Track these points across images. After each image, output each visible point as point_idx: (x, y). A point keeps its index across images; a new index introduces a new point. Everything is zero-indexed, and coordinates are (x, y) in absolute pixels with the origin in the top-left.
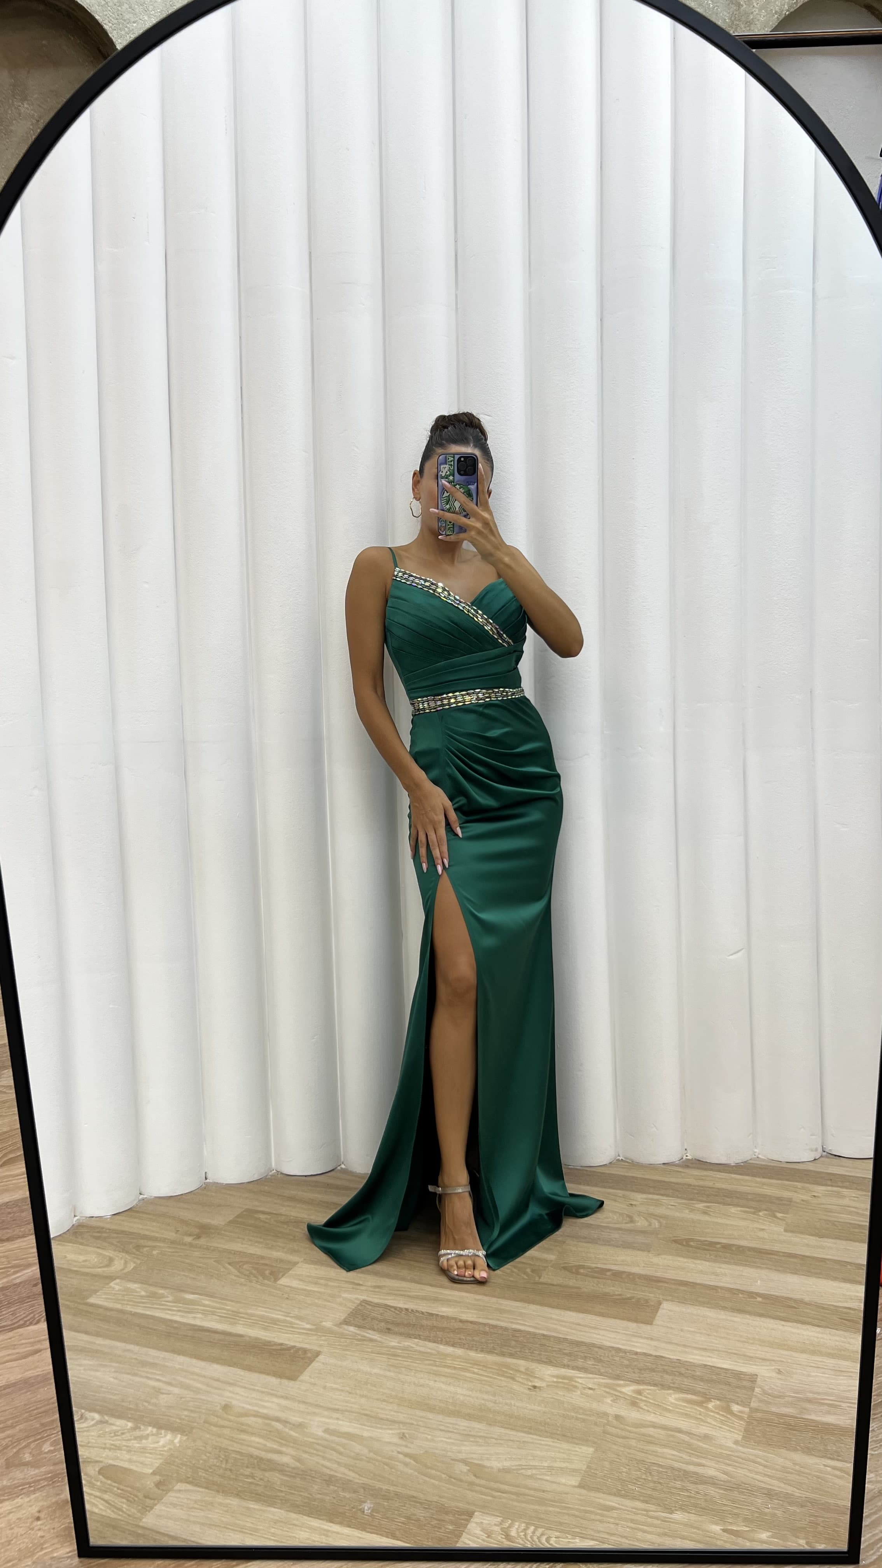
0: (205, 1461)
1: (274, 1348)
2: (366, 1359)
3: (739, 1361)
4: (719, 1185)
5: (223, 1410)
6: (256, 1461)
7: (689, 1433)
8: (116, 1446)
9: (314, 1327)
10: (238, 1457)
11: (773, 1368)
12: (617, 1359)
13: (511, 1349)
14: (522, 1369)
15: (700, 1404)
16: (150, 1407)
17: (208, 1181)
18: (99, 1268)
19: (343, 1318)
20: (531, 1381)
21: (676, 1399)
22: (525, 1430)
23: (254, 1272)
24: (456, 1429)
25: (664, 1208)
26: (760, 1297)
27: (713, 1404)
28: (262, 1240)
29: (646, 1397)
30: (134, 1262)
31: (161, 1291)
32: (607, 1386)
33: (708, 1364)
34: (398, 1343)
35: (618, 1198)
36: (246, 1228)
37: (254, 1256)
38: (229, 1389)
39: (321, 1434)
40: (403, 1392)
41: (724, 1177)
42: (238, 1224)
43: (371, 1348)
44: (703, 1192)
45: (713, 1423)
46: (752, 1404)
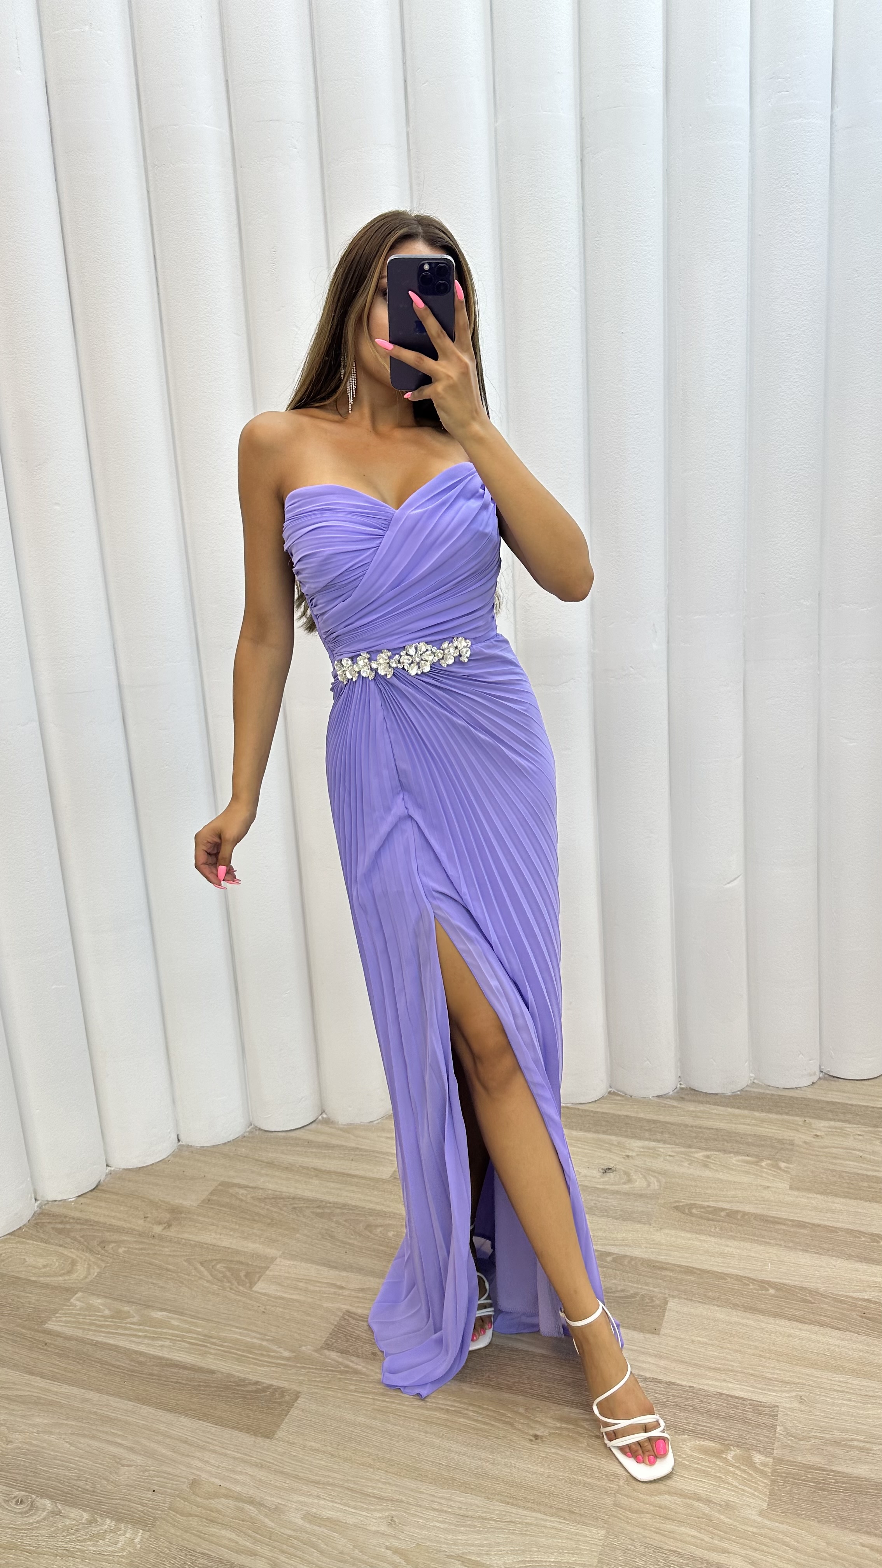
1: (249, 1388)
2: (350, 1401)
3: (758, 1385)
4: (717, 1124)
5: (191, 1489)
7: (710, 1501)
9: (293, 1355)
10: (208, 1563)
11: (794, 1394)
13: (508, 1378)
14: (521, 1410)
15: (717, 1454)
16: (108, 1487)
17: (179, 1143)
18: (60, 1276)
19: (324, 1340)
20: (532, 1428)
21: (693, 1449)
23: (228, 1274)
24: (451, 1507)
25: (662, 1160)
26: (772, 1287)
27: (733, 1452)
28: (237, 1227)
30: (99, 1266)
31: (126, 1309)
33: (725, 1392)
35: (613, 1147)
36: (221, 1210)
37: (229, 1251)
38: (198, 1454)
39: (300, 1521)
40: (391, 1451)
41: (721, 1113)
42: (212, 1204)
43: (356, 1385)
44: (701, 1135)
45: (736, 1484)
46: (777, 1452)
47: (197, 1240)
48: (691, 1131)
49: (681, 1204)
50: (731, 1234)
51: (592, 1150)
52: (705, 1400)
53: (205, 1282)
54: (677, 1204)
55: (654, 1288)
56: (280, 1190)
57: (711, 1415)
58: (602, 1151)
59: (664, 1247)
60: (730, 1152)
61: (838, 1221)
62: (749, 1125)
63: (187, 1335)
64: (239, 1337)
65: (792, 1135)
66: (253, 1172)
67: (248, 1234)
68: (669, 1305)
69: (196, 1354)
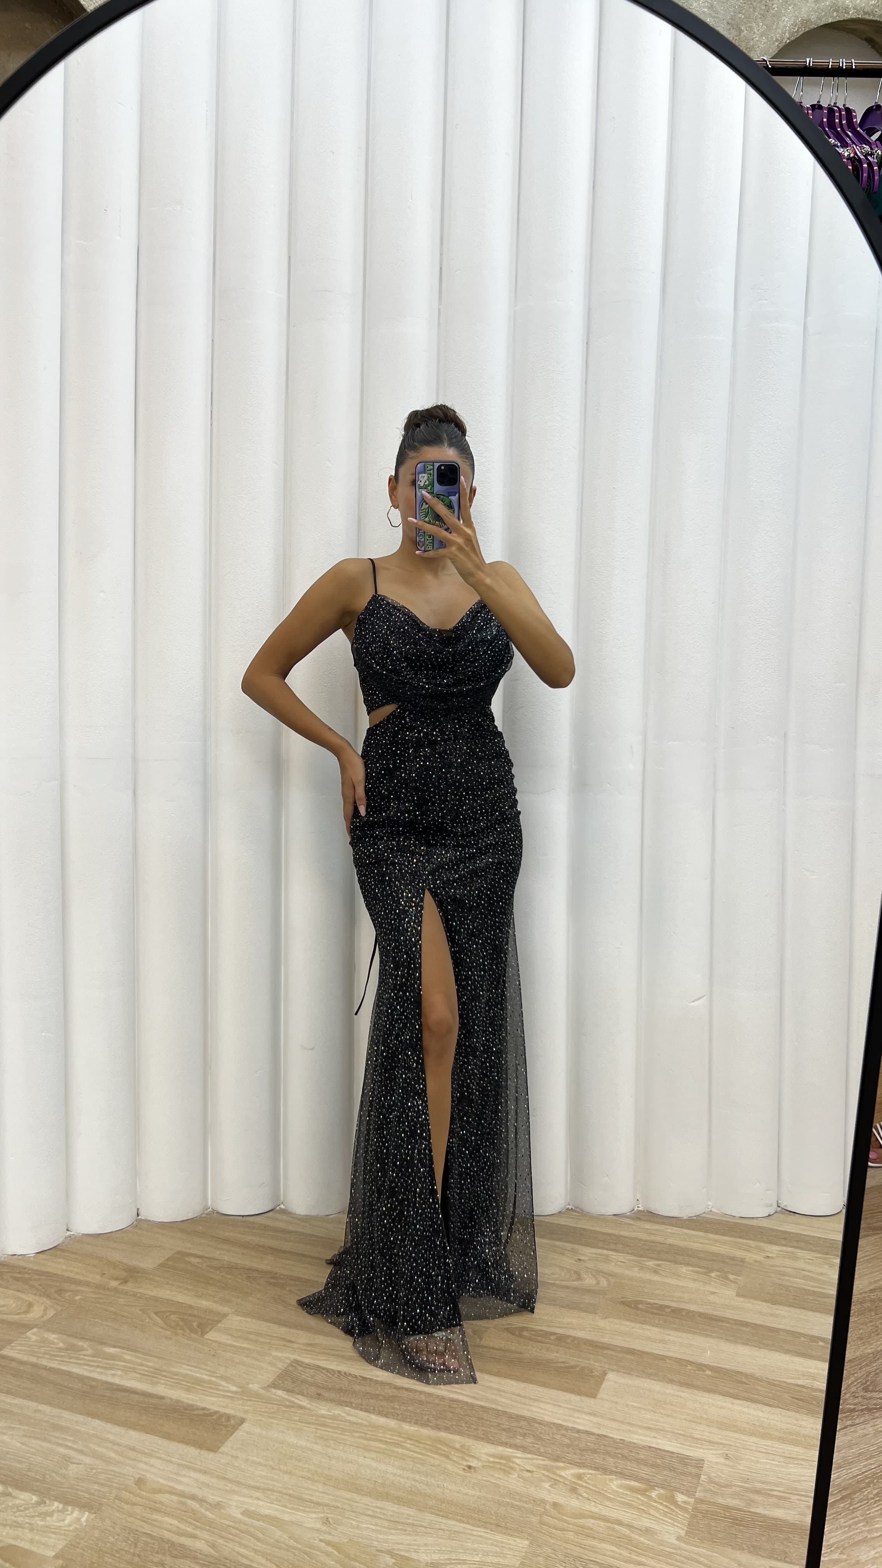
0: (112, 1543)
1: (195, 1412)
2: (293, 1428)
3: (684, 1443)
4: (670, 1241)
5: (136, 1485)
6: (167, 1546)
7: (631, 1526)
8: (18, 1523)
9: (239, 1390)
10: (148, 1540)
11: (720, 1452)
12: (558, 1437)
13: (447, 1422)
14: (457, 1446)
15: (643, 1492)
16: (58, 1478)
17: (140, 1217)
18: (17, 1314)
19: (271, 1380)
20: (466, 1460)
21: (620, 1486)
22: (457, 1517)
23: (181, 1323)
24: (385, 1514)
25: (613, 1264)
26: (710, 1370)
27: (657, 1492)
28: (192, 1287)
29: (587, 1483)
30: (55, 1309)
31: (81, 1344)
32: (545, 1467)
33: (652, 1446)
34: (329, 1411)
35: (566, 1252)
36: (176, 1273)
37: (183, 1305)
38: (144, 1459)
39: (240, 1516)
40: (329, 1468)
41: (675, 1232)
42: (168, 1268)
43: (300, 1417)
44: (653, 1248)
45: (657, 1515)
46: (698, 1495)
47: (153, 1295)
48: (643, 1244)
49: (628, 1300)
50: (675, 1326)
52: (635, 1451)
53: (159, 1328)
54: (625, 1300)
55: (595, 1362)
56: (235, 1262)
57: (640, 1463)
59: (608, 1332)
60: (681, 1264)
61: (781, 1324)
62: (702, 1243)
63: (140, 1367)
64: (190, 1373)
65: (744, 1254)
66: (209, 1246)
67: (201, 1294)
68: (607, 1376)
69: (148, 1383)
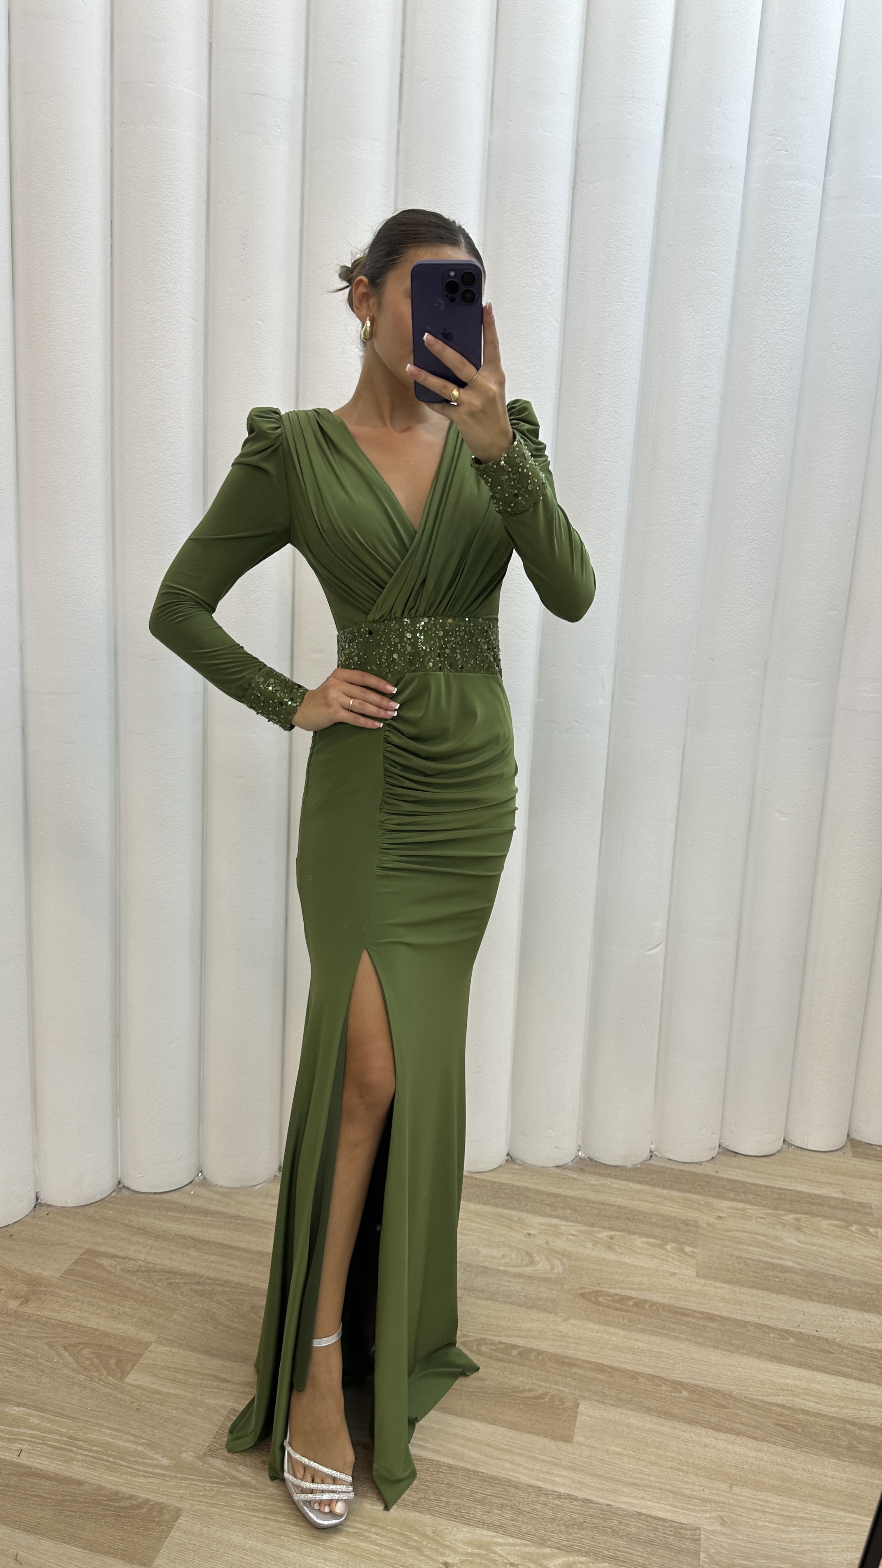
3: (675, 1503)
4: (620, 1201)
9: (172, 1463)
11: (715, 1514)
14: (429, 1532)
17: (40, 1202)
19: (208, 1444)
20: (442, 1554)
23: (96, 1361)
25: (565, 1239)
26: (686, 1390)
28: (105, 1304)
32: (530, 1558)
35: (513, 1224)
36: (86, 1283)
37: (97, 1333)
41: (623, 1188)
42: (76, 1276)
43: (244, 1500)
44: (603, 1212)
47: (60, 1318)
48: (593, 1207)
49: (587, 1291)
50: (641, 1326)
51: (491, 1226)
52: (625, 1521)
53: (70, 1371)
54: (583, 1291)
55: (564, 1387)
56: (153, 1262)
57: (631, 1539)
58: (502, 1227)
59: (572, 1340)
60: (634, 1233)
61: (747, 1315)
62: (651, 1202)
63: (49, 1436)
64: (110, 1440)
65: (696, 1215)
66: (122, 1239)
67: (119, 1313)
68: (580, 1408)
69: (59, 1460)
